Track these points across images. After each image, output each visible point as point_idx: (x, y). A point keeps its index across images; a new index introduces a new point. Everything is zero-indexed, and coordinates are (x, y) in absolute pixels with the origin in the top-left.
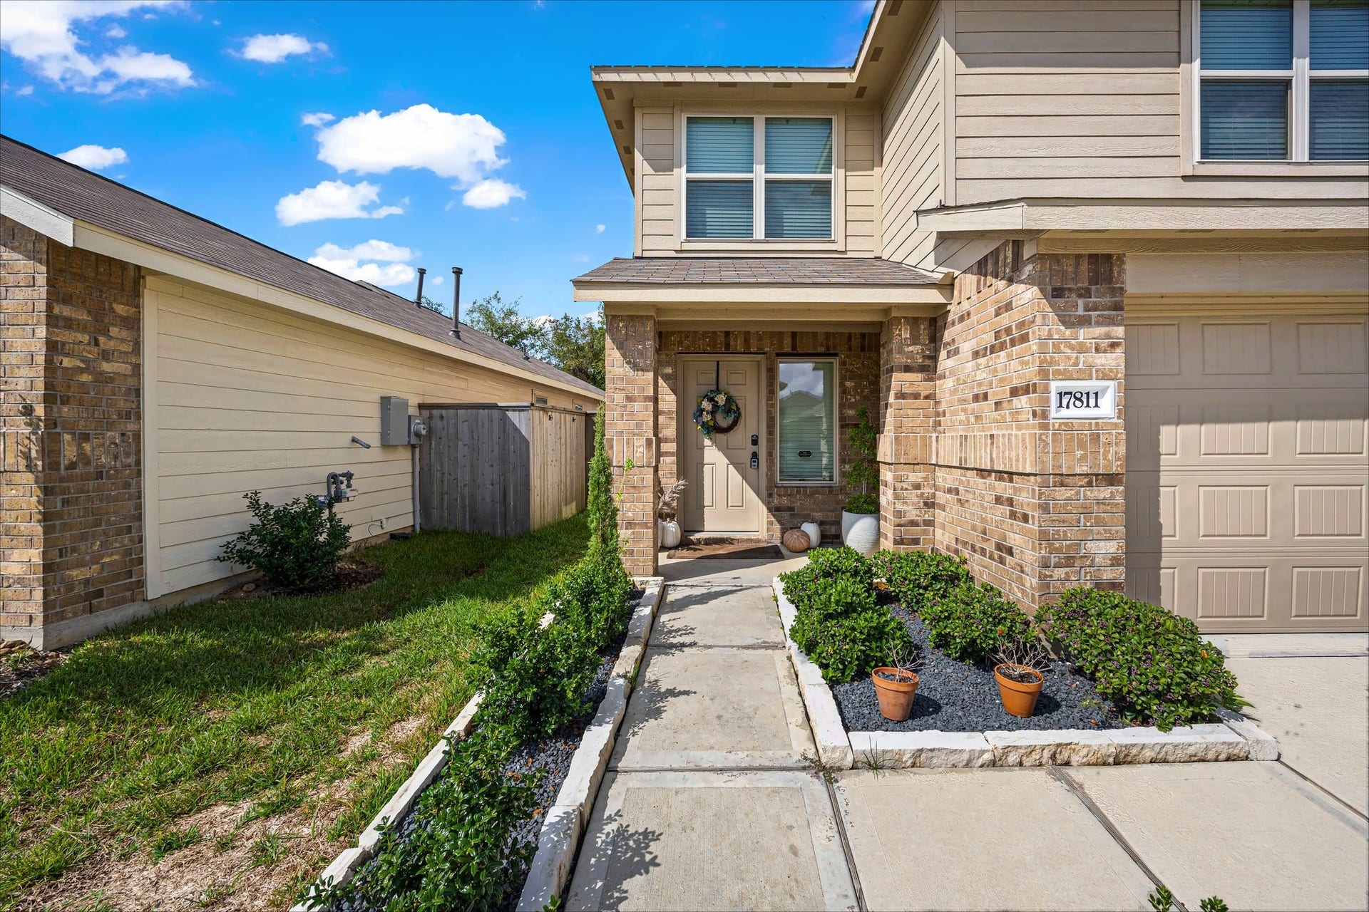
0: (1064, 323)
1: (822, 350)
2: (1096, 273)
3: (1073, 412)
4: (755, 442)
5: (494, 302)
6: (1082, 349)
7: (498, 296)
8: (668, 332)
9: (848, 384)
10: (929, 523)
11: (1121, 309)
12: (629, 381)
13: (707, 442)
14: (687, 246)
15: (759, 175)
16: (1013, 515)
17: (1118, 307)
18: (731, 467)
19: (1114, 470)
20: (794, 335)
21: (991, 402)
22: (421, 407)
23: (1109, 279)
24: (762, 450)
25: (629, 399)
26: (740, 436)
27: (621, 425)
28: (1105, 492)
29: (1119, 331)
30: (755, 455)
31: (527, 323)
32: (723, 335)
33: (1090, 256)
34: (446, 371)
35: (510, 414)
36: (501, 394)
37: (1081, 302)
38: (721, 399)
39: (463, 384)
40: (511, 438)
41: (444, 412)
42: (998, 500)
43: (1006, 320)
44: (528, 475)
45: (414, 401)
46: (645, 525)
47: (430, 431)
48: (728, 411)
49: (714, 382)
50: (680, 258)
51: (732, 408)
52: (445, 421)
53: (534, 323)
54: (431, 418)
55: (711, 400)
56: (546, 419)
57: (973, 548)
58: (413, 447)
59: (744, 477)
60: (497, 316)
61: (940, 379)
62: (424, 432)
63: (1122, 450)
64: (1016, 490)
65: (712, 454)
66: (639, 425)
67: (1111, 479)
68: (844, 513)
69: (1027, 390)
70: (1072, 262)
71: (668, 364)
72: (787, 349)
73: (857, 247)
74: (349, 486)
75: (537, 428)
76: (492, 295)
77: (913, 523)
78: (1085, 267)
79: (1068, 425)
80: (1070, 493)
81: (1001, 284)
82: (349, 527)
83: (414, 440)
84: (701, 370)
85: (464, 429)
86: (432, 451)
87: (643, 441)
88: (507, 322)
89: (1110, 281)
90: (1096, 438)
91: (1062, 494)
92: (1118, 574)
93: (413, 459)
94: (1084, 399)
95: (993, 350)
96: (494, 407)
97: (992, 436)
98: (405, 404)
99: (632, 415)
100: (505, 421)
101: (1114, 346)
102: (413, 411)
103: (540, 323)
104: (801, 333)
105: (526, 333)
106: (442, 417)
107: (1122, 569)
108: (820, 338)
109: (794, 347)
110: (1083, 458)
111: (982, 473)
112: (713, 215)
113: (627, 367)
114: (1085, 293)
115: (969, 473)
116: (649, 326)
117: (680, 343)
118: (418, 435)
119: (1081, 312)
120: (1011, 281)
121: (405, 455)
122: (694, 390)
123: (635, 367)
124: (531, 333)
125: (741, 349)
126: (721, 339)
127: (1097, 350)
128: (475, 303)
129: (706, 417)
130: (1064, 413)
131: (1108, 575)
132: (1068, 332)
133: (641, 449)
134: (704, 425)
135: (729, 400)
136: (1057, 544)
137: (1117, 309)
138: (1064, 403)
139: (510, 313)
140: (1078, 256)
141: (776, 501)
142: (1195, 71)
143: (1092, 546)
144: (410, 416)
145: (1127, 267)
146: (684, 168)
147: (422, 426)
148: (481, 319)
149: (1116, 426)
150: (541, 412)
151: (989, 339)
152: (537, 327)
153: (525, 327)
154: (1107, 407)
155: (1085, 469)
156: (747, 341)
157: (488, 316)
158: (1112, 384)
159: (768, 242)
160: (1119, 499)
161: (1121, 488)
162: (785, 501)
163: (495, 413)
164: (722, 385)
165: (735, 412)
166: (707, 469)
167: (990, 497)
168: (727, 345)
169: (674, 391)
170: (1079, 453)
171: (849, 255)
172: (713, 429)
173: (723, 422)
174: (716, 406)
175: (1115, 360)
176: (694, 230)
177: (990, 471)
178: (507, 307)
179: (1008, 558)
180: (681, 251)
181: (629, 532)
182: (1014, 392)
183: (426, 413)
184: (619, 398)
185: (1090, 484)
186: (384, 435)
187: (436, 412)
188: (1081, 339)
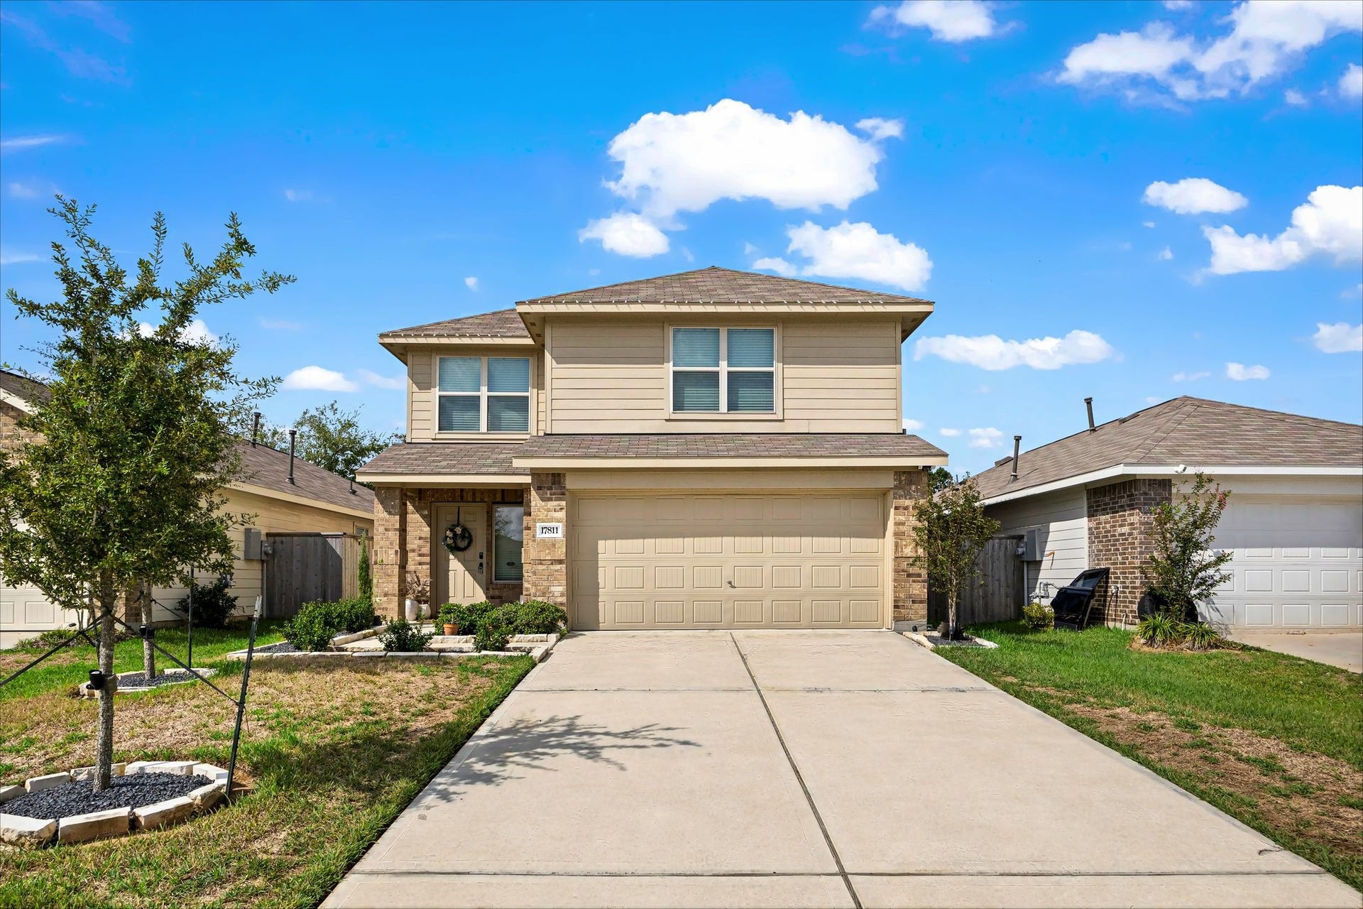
0: (543, 500)
1: (520, 500)
2: (554, 480)
3: (548, 535)
4: (481, 557)
5: (329, 413)
6: (549, 510)
7: (335, 407)
8: (425, 489)
11: (565, 494)
12: (387, 521)
13: (451, 557)
14: (439, 436)
15: (484, 393)
17: (563, 494)
18: (466, 572)
19: (561, 558)
20: (503, 491)
22: (268, 535)
23: (559, 483)
24: (484, 561)
25: (386, 530)
26: (473, 553)
27: (382, 543)
28: (558, 567)
29: (564, 503)
30: (481, 565)
31: (368, 438)
32: (459, 491)
33: (553, 474)
34: (285, 510)
35: (329, 540)
36: (327, 526)
37: (548, 492)
38: (459, 530)
39: (295, 519)
40: (329, 555)
41: (284, 539)
44: (340, 581)
45: (264, 531)
46: (394, 595)
47: (274, 550)
48: (463, 536)
49: (457, 519)
50: (432, 444)
51: (467, 535)
52: (284, 544)
53: (377, 437)
54: (274, 543)
55: (452, 530)
56: (356, 544)
58: (263, 562)
59: (475, 578)
60: (331, 428)
62: (270, 552)
63: (564, 550)
65: (455, 565)
66: (391, 544)
67: (560, 562)
70: (545, 476)
71: (426, 509)
72: (499, 499)
74: (231, 579)
75: (349, 550)
76: (328, 404)
78: (550, 477)
79: (543, 540)
80: (544, 567)
82: (236, 598)
83: (264, 558)
84: (448, 512)
85: (297, 549)
86: (275, 565)
87: (393, 551)
88: (344, 435)
89: (560, 484)
90: (554, 545)
91: (541, 567)
92: (564, 599)
93: (262, 570)
94: (552, 530)
96: (318, 535)
98: (259, 534)
99: (388, 538)
100: (326, 544)
101: (561, 509)
102: (263, 538)
103: (385, 438)
104: (508, 490)
105: (368, 450)
106: (282, 542)
107: (565, 598)
108: (519, 493)
110: (549, 553)
112: (457, 416)
113: (386, 513)
114: (550, 488)
116: (397, 493)
117: (433, 496)
118: (266, 554)
119: (549, 496)
121: (258, 566)
122: (443, 524)
123: (390, 513)
124: (373, 449)
125: (470, 499)
126: (458, 494)
127: (555, 511)
128: (305, 413)
129: (450, 541)
130: (544, 535)
131: (559, 600)
132: (543, 503)
133: (392, 556)
134: (448, 546)
135: (465, 530)
136: (539, 587)
137: (562, 494)
138: (544, 531)
139: (348, 425)
140: (547, 474)
141: (491, 592)
142: (670, 368)
143: (552, 589)
144: (262, 542)
145: (566, 478)
146: (437, 389)
147: (270, 548)
148: (312, 433)
149: (562, 541)
150: (352, 539)
152: (381, 443)
153: (366, 443)
154: (560, 535)
155: (549, 558)
156: (474, 494)
157: (321, 429)
158: (560, 524)
159: (489, 434)
160: (564, 570)
161: (565, 565)
162: (497, 593)
163: (318, 539)
164: (462, 521)
165: (467, 538)
166: (451, 574)
168: (462, 498)
169: (430, 525)
170: (547, 552)
172: (455, 549)
173: (462, 544)
174: (455, 535)
175: (562, 515)
176: (443, 426)
178: (345, 417)
180: (435, 439)
181: (386, 598)
183: (271, 539)
184: (381, 529)
185: (552, 564)
186: (246, 552)
187: (278, 539)
188: (549, 507)
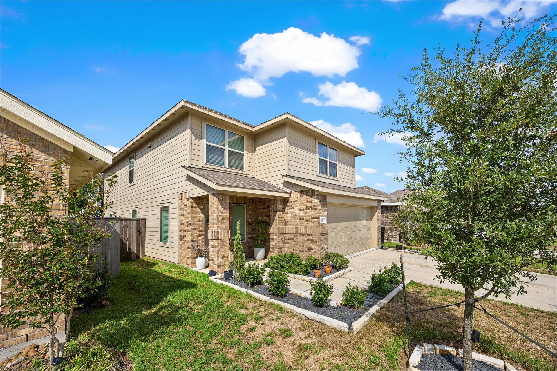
1: (243, 202)
9: (249, 212)
10: (283, 247)
12: (223, 213)
14: (206, 166)
15: (226, 148)
16: (312, 242)
19: (327, 232)
20: (237, 197)
21: (305, 220)
23: (325, 200)
25: (223, 219)
27: (221, 227)
28: (326, 236)
29: (326, 209)
33: (324, 195)
37: (323, 203)
42: (308, 240)
43: (309, 204)
50: (203, 169)
57: (300, 251)
61: (286, 213)
63: (327, 229)
64: (313, 237)
66: (226, 227)
68: (255, 248)
69: (316, 218)
73: (250, 174)
77: (281, 248)
78: (323, 197)
80: (322, 237)
81: (308, 197)
87: (227, 231)
90: (323, 227)
95: (306, 209)
97: (306, 227)
99: (224, 223)
108: (243, 199)
109: (237, 201)
111: (302, 234)
112: (212, 157)
115: (298, 235)
116: (228, 197)
119: (323, 205)
120: (311, 197)
123: (225, 209)
127: (325, 212)
130: (322, 223)
131: (326, 250)
133: (226, 234)
136: (321, 246)
137: (326, 205)
142: (318, 156)
143: (325, 246)
145: (327, 197)
146: (205, 140)
149: (326, 225)
151: (305, 207)
155: (324, 232)
158: (326, 217)
159: (228, 168)
167: (305, 239)
170: (323, 230)
171: (248, 176)
176: (208, 161)
177: (305, 234)
179: (311, 251)
180: (204, 167)
182: (312, 218)
188: (323, 210)
